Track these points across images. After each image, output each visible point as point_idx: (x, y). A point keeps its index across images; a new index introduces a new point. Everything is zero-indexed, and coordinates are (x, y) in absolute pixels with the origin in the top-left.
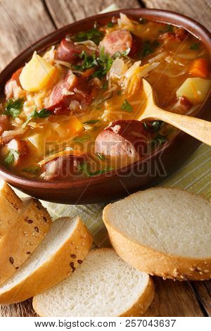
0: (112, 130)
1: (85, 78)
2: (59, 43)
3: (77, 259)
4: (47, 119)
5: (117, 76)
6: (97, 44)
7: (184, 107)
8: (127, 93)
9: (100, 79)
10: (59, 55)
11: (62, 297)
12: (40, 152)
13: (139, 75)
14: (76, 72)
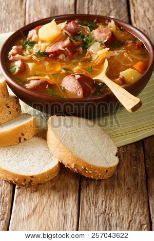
0: (74, 76)
1: (75, 45)
2: (70, 21)
3: (24, 137)
4: (43, 58)
5: (93, 51)
6: (91, 31)
7: (121, 82)
8: (94, 62)
9: (83, 49)
10: (67, 28)
12: (31, 73)
13: (104, 56)
14: (72, 40)
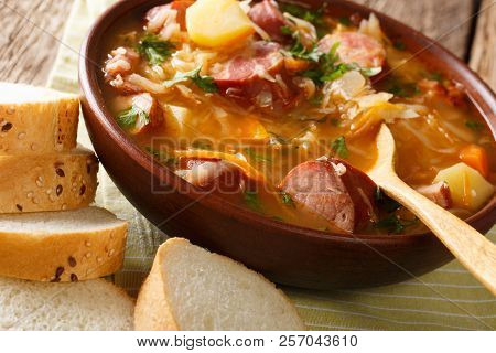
3: (73, 270)
5: (343, 94)
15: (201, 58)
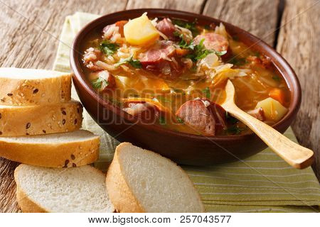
3: (73, 161)
5: (207, 65)
8: (210, 83)
11: (41, 179)
15: (133, 51)
